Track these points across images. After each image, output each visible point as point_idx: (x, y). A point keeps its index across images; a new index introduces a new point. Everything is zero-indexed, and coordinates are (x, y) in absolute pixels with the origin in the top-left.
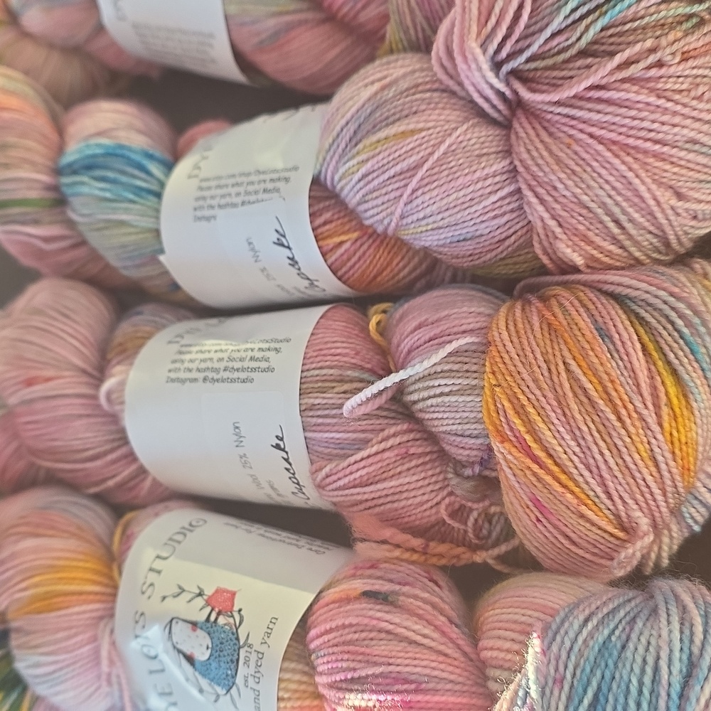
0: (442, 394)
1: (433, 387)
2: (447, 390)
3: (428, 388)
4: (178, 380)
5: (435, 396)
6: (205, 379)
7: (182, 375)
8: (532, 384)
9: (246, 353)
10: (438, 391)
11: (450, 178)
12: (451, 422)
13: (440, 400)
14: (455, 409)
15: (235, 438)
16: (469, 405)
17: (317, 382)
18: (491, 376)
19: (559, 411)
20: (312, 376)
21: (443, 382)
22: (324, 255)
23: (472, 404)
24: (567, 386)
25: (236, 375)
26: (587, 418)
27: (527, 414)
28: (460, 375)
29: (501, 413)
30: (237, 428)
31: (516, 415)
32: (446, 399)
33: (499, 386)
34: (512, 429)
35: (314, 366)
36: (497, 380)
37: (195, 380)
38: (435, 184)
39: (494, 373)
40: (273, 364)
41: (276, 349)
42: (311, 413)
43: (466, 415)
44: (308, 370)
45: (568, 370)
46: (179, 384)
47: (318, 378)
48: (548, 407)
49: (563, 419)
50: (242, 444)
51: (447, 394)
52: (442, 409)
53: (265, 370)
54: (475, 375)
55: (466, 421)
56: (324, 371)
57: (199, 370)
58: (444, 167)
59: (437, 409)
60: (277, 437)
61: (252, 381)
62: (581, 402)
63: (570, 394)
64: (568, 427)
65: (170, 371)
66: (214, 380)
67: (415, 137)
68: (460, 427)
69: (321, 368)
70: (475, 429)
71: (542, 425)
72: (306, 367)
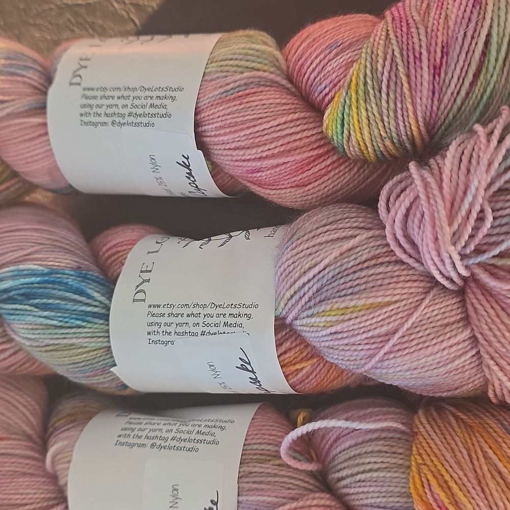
0: (370, 470)
1: (363, 464)
2: (376, 466)
3: (358, 465)
4: (127, 444)
5: (363, 472)
6: (152, 446)
7: (131, 440)
8: (454, 465)
9: (193, 428)
10: (368, 467)
11: (420, 346)
12: (376, 495)
13: (369, 475)
14: (382, 484)
15: (172, 499)
16: (394, 480)
17: (255, 454)
18: (418, 457)
19: (478, 488)
20: (251, 449)
21: (373, 460)
22: (286, 377)
23: (397, 480)
24: (485, 468)
25: (183, 444)
26: (503, 496)
27: (449, 488)
28: (388, 455)
29: (426, 486)
30: (176, 490)
31: (440, 488)
32: (375, 474)
33: (425, 464)
34: (435, 500)
35: (253, 441)
36: (423, 459)
37: (144, 445)
38: (407, 351)
39: (420, 454)
40: (218, 438)
41: (221, 427)
42: (247, 480)
43: (391, 489)
44: (249, 444)
45: (486, 457)
46: (128, 448)
47: (257, 451)
48: (468, 485)
49: (482, 495)
50: (176, 505)
51: (376, 470)
52: (369, 484)
53: (210, 442)
54: (401, 456)
55: (390, 494)
56: (263, 447)
57: (147, 437)
58: (413, 336)
59: (363, 484)
60: (212, 501)
61: (197, 450)
62: (498, 483)
63: (488, 475)
64: (486, 502)
65: (120, 436)
66: (160, 447)
67: (384, 310)
68: (384, 500)
69: (260, 444)
70: (398, 502)
71: (463, 499)
72: (247, 442)
